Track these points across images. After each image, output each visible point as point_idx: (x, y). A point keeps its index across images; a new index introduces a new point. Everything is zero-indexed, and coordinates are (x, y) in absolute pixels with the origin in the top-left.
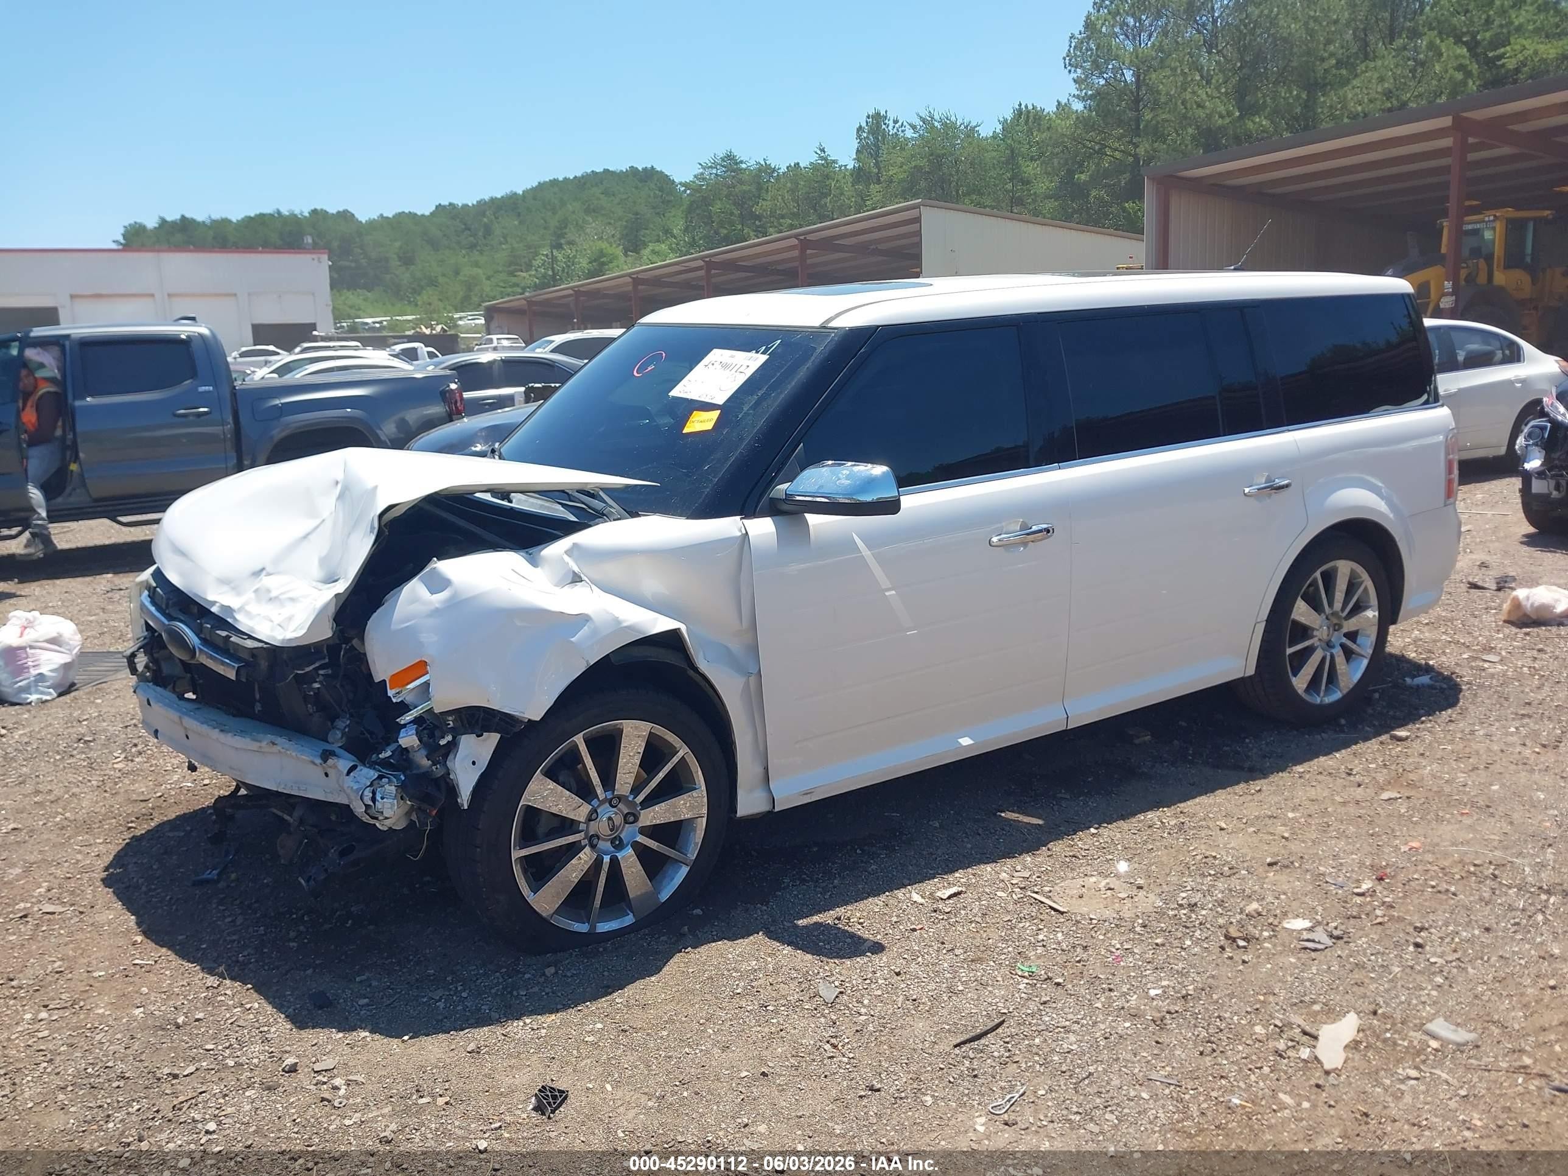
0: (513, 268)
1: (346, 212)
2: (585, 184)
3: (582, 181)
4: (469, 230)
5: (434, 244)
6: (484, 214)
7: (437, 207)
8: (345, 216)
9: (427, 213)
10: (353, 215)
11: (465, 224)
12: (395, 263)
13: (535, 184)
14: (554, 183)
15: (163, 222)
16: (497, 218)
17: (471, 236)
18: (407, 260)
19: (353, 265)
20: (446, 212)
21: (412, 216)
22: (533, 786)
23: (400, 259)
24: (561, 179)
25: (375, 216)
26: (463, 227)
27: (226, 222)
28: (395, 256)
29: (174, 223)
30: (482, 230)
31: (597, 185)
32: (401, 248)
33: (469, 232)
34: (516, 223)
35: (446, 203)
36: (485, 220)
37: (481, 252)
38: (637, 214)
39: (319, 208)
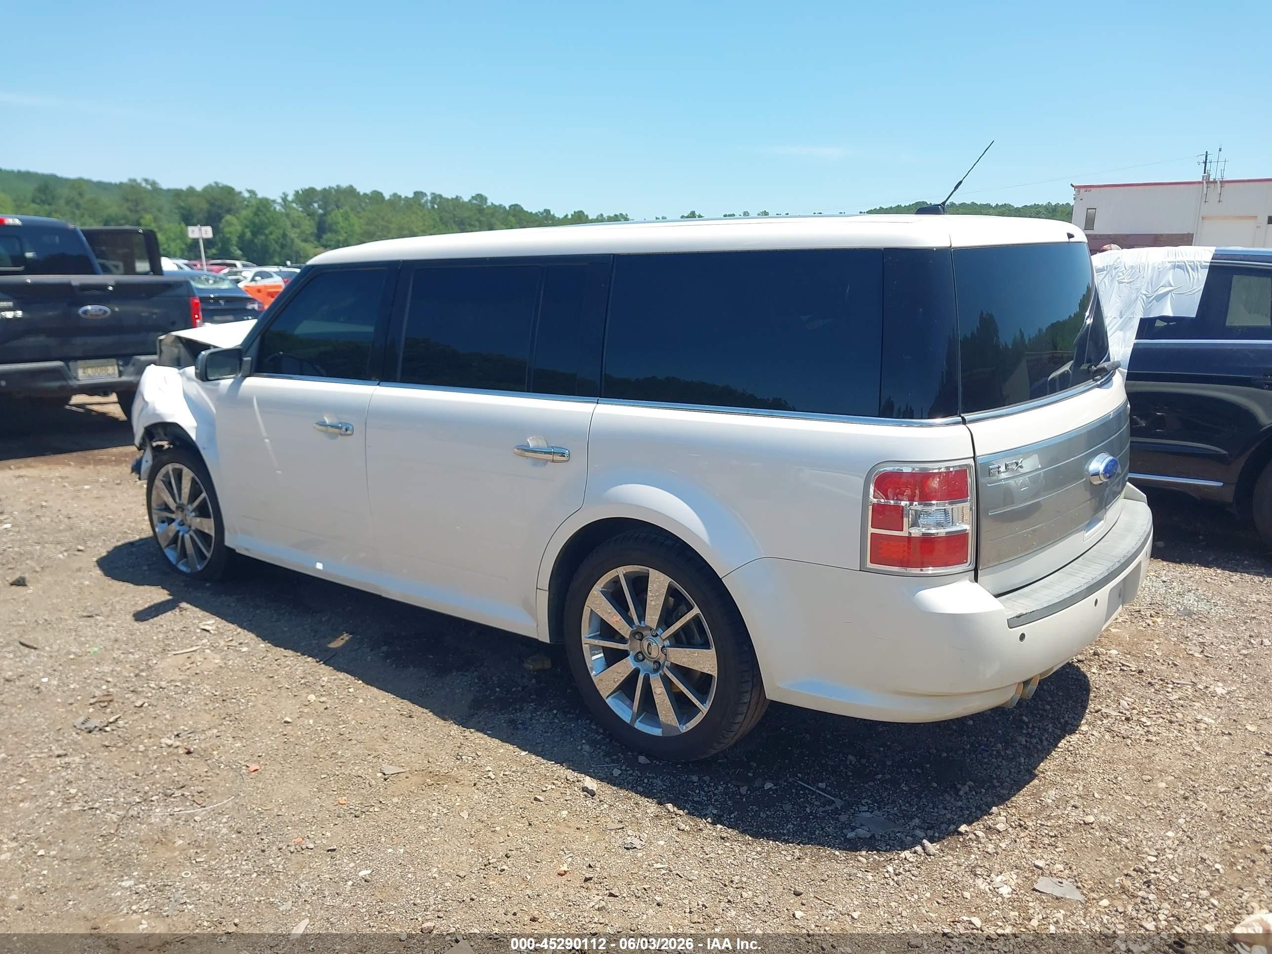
22: (156, 482)
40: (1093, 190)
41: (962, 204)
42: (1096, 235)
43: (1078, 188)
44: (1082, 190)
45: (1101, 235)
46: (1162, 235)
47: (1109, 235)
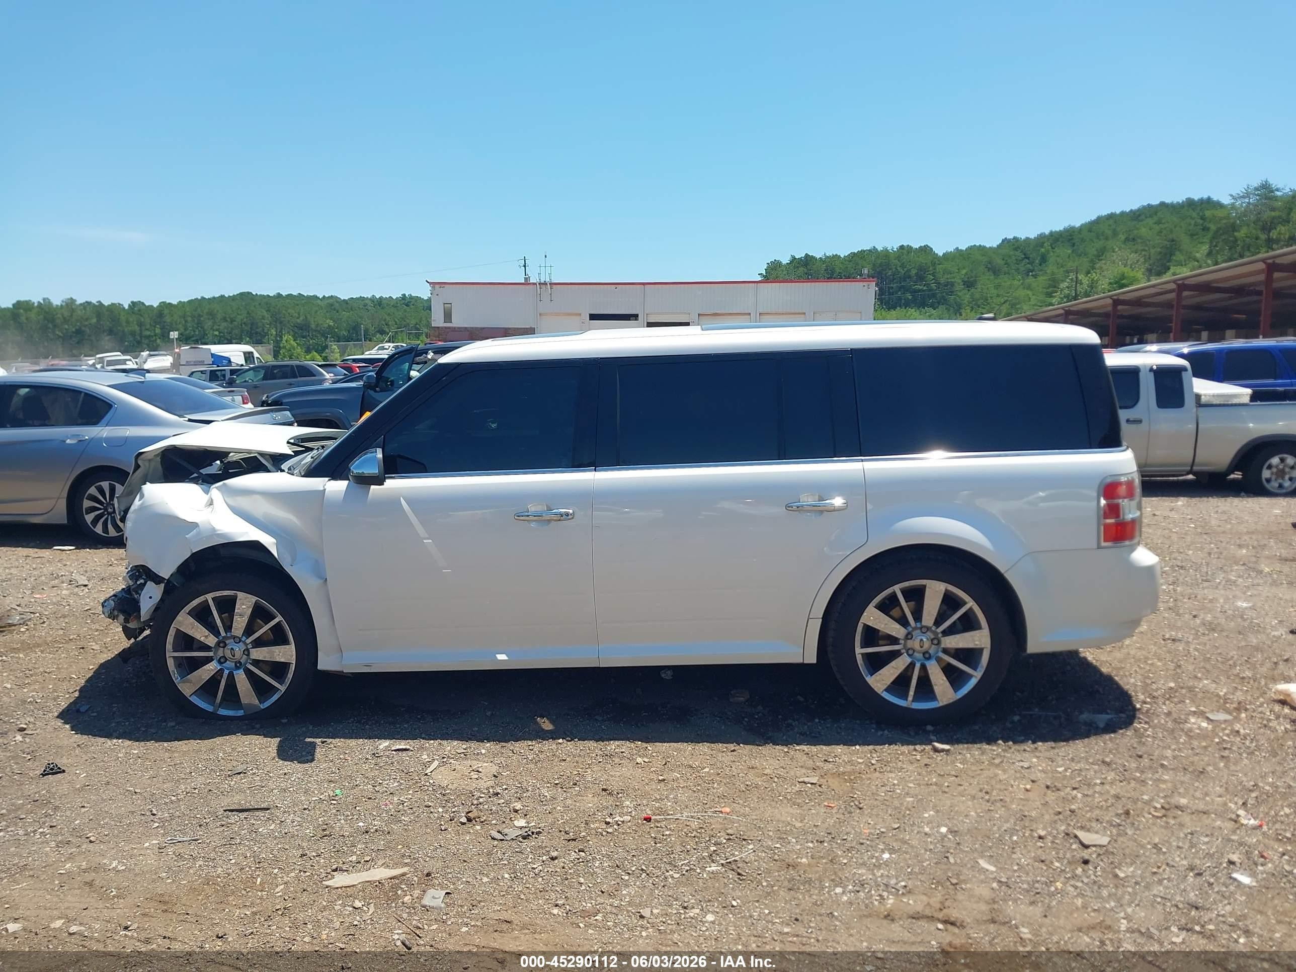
0: (1050, 290)
1: (926, 247)
2: (1139, 215)
3: (1138, 213)
4: (1028, 258)
5: (995, 271)
6: (1042, 246)
7: (1003, 241)
8: (926, 250)
9: (995, 246)
10: (932, 249)
11: (1025, 254)
12: (959, 287)
13: (1094, 218)
14: (1111, 216)
15: (794, 258)
16: (1053, 248)
17: (1028, 263)
18: (969, 284)
19: (925, 288)
20: (1012, 245)
21: (981, 248)
22: (179, 618)
23: (965, 283)
24: (1118, 212)
25: (951, 249)
26: (1023, 256)
27: (836, 257)
28: (960, 281)
29: (800, 259)
30: (1039, 258)
31: (1151, 216)
32: (966, 273)
33: (1027, 261)
34: (1070, 251)
35: (1012, 237)
36: (1043, 250)
37: (1035, 276)
38: (1173, 241)
39: (905, 244)
40: (446, 286)
41: (289, 295)
42: (455, 328)
43: (433, 284)
44: (437, 286)
45: (459, 328)
46: (510, 329)
47: (466, 328)
